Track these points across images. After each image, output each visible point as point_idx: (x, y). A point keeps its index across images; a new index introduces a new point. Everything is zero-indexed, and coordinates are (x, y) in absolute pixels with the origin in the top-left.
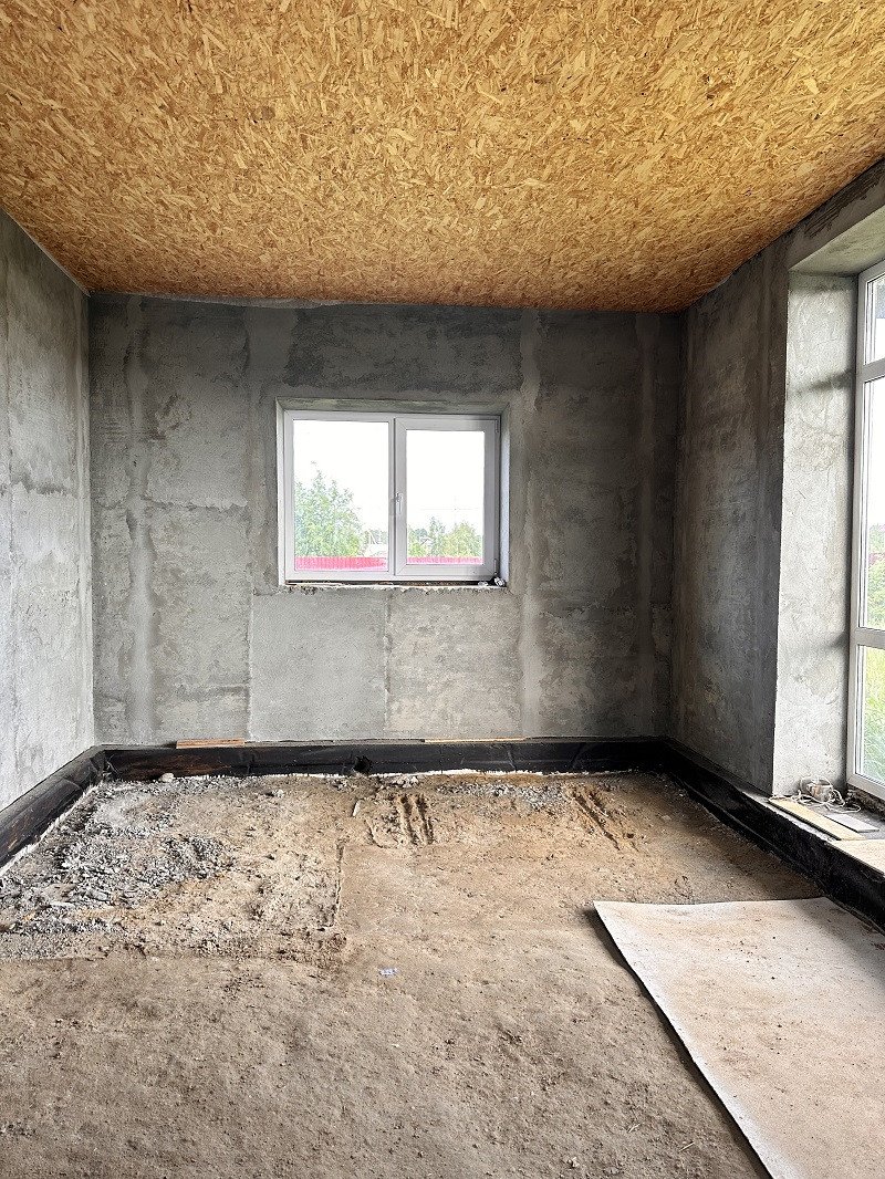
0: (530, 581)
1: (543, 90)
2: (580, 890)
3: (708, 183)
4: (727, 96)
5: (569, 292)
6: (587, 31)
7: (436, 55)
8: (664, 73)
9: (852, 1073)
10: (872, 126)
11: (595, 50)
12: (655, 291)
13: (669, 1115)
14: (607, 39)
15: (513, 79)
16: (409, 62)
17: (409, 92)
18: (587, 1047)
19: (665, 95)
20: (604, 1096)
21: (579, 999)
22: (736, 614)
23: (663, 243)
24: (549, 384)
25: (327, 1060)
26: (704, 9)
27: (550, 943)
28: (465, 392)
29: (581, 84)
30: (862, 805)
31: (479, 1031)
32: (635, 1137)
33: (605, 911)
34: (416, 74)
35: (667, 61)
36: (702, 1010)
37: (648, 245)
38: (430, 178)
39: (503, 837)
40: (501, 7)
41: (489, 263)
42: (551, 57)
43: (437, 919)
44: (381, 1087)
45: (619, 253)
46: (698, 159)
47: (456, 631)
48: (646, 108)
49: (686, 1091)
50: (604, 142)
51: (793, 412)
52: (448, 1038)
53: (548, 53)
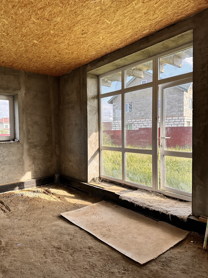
0: (25, 140)
1: (48, 22)
2: (55, 212)
3: (74, 51)
4: (85, 35)
5: (34, 68)
6: (63, 13)
7: (24, 6)
8: (75, 27)
9: (124, 231)
10: (108, 48)
11: (63, 18)
12: (54, 71)
13: (99, 250)
14: (67, 16)
15: (42, 17)
16: (16, 5)
17: (12, 12)
18: (76, 244)
19: (74, 31)
20: (85, 252)
21: (69, 235)
22: (77, 145)
23: (60, 61)
24: (28, 89)
25: (16, 271)
26: (88, 17)
27: (55, 225)
28: (5, 90)
29: (57, 24)
30: (104, 181)
31: (50, 249)
32: (95, 258)
33: (64, 214)
34: (16, 8)
35: (77, 25)
36: (94, 229)
37: (57, 61)
38: (8, 34)
39: (29, 205)
40: (45, 1)
41: (15, 58)
42: (53, 16)
43: (24, 229)
44: (34, 271)
45: (49, 62)
46: (74, 46)
47: (5, 154)
48: (69, 33)
49: (100, 245)
50: (56, 37)
51: (89, 103)
52: (43, 254)
53: (52, 15)
